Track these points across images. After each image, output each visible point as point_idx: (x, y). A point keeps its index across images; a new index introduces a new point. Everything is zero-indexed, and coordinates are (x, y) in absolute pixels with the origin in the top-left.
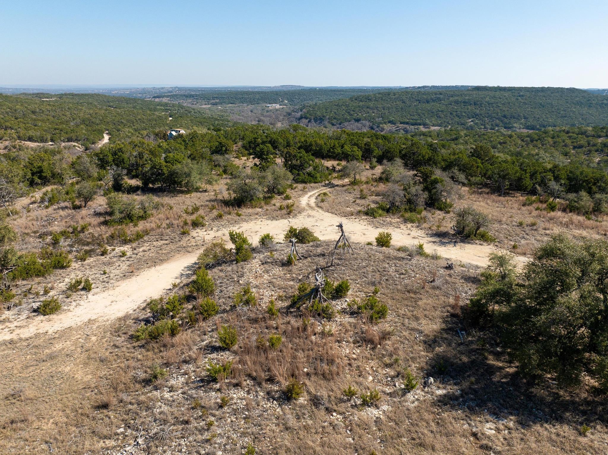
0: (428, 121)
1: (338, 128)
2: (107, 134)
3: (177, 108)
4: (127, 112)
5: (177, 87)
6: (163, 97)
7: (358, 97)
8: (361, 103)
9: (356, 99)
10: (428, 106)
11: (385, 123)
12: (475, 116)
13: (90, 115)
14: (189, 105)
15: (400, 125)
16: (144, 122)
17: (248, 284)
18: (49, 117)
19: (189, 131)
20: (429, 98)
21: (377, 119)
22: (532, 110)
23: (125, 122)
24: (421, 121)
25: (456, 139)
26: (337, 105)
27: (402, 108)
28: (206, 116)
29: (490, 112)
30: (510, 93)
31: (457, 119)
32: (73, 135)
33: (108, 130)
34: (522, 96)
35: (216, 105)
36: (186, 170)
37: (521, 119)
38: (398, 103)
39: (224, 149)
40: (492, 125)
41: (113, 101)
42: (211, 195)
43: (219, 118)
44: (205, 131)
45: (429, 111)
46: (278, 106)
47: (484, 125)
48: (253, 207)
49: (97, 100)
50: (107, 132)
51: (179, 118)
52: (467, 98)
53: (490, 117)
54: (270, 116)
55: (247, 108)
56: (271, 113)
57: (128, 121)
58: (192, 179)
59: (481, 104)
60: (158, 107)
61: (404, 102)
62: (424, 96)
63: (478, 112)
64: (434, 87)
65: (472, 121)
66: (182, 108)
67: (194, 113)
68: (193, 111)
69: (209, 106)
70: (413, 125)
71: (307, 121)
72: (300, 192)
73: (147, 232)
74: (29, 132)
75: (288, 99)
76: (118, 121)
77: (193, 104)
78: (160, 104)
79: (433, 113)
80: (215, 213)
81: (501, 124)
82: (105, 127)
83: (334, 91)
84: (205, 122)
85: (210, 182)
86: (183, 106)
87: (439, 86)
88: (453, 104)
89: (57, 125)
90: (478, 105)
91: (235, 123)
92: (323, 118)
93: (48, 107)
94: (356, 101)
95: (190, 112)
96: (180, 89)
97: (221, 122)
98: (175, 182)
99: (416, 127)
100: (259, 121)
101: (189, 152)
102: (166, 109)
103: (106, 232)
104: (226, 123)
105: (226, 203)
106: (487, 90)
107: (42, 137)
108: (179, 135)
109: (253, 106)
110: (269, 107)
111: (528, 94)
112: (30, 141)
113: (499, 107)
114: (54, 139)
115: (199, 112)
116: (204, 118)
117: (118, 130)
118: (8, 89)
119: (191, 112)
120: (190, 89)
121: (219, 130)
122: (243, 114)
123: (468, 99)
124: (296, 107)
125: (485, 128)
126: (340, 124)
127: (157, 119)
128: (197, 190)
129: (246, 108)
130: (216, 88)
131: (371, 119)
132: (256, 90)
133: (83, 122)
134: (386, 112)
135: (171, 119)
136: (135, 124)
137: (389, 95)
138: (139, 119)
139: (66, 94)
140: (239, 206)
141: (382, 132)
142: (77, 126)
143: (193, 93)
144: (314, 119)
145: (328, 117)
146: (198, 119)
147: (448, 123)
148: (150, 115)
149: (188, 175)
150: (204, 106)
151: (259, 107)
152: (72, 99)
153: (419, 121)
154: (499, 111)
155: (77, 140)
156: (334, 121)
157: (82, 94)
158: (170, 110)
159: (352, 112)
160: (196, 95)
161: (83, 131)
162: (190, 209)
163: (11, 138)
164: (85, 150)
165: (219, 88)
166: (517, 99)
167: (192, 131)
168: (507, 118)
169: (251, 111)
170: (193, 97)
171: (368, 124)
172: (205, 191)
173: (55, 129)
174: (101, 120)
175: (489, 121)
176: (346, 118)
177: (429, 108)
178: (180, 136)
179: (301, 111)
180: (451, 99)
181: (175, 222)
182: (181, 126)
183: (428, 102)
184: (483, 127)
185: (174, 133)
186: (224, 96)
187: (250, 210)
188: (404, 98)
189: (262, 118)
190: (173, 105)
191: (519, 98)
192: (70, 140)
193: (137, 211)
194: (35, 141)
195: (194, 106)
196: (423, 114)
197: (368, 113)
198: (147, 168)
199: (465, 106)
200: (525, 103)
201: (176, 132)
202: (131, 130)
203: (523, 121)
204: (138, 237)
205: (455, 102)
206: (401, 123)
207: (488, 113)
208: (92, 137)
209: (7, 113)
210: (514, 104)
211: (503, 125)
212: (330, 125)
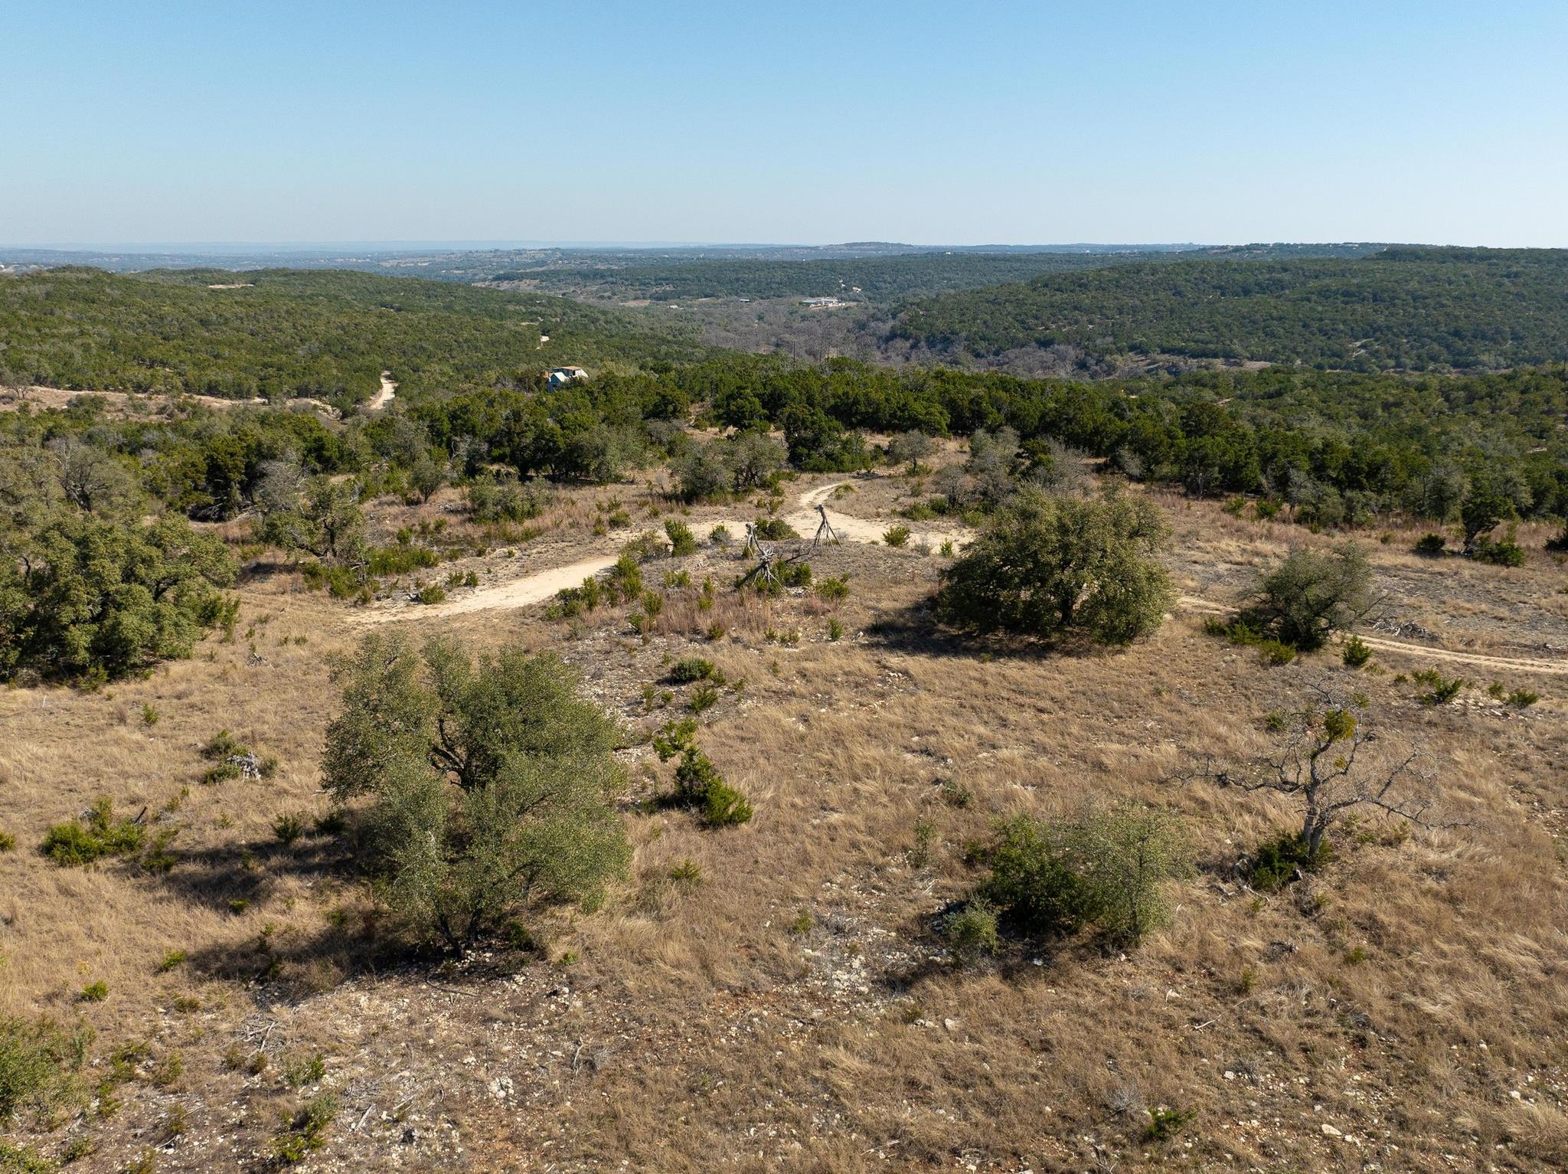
0: (1237, 347)
1: (991, 364)
2: (388, 377)
3: (559, 311)
4: (433, 322)
5: (558, 249)
6: (521, 277)
7: (1053, 278)
8: (1058, 296)
9: (1046, 286)
10: (1243, 305)
11: (1120, 351)
12: (1372, 331)
13: (343, 328)
14: (592, 301)
15: (1158, 357)
16: (477, 349)
17: (685, 574)
18: (244, 335)
19: (595, 372)
20: (1251, 280)
21: (1098, 341)
22: (1539, 315)
23: (431, 348)
24: (1220, 346)
25: (1279, 394)
26: (994, 302)
27: (1172, 311)
28: (637, 331)
29: (1414, 321)
30: (1483, 266)
31: (1320, 341)
32: (311, 381)
33: (387, 369)
34: (1517, 275)
35: (666, 299)
36: (598, 441)
37: (1505, 340)
38: (1162, 295)
39: (670, 408)
40: (1419, 357)
41: (390, 291)
42: (644, 488)
43: (670, 338)
44: (633, 371)
45: (1244, 318)
46: (833, 303)
47: (1397, 358)
48: (711, 503)
49: (349, 288)
50: (387, 373)
51: (568, 338)
52: (1355, 281)
53: (1415, 335)
54: (810, 332)
55: (748, 306)
56: (813, 324)
57: (438, 345)
58: (609, 457)
59: (1393, 299)
60: (511, 307)
61: (1178, 293)
62: (1238, 277)
63: (1381, 320)
64: (1280, 247)
65: (1363, 346)
66: (574, 310)
67: (606, 322)
68: (602, 318)
69: (647, 303)
70: (1193, 356)
71: (908, 344)
72: (805, 486)
73: (539, 532)
74: (208, 372)
75: (862, 284)
76: (414, 346)
77: (602, 297)
78: (514, 298)
79: (1254, 322)
80: (647, 510)
81: (1445, 355)
82: (380, 360)
83: (994, 259)
84: (633, 348)
85: (640, 467)
86: (575, 303)
87: (1295, 245)
88: (1314, 297)
89: (265, 354)
90: (1383, 301)
91: (714, 351)
92: (953, 337)
93: (237, 309)
94: (1046, 290)
95: (595, 321)
96: (567, 254)
97: (676, 347)
98: (577, 467)
99: (1204, 362)
100: (778, 345)
101: (601, 413)
102: (531, 313)
103: (476, 531)
104: (690, 350)
105: (667, 498)
106: (1418, 258)
107: (239, 385)
108: (574, 380)
109: (765, 303)
110: (808, 305)
111: (1534, 270)
112: (212, 395)
113: (1443, 306)
114: (267, 390)
115: (619, 320)
116: (633, 337)
117: (416, 370)
118: (109, 256)
119: (598, 320)
120: (597, 256)
121: (667, 370)
122: (735, 324)
123: (1358, 286)
124: (880, 306)
125: (1398, 365)
126: (997, 354)
127: (511, 340)
128: (617, 480)
129: (746, 310)
130: (665, 251)
131: (1080, 340)
132: (777, 257)
133: (327, 346)
134: (1128, 320)
135: (545, 339)
136: (454, 353)
137: (1139, 271)
138: (466, 341)
139: (266, 273)
140: (689, 502)
141: (1110, 374)
142: (315, 358)
143: (601, 266)
144: (927, 339)
145: (964, 334)
146: (617, 339)
147: (1294, 351)
148: (492, 330)
149: (602, 452)
150: (632, 304)
151: (782, 306)
152: (284, 284)
153: (1211, 346)
154: (1442, 319)
155: (319, 394)
156: (982, 346)
157: (311, 273)
158: (542, 316)
159: (1031, 322)
160: (612, 273)
161: (331, 370)
162: (605, 505)
163: (170, 389)
164: (343, 418)
165: (673, 250)
166: (1500, 285)
167: (604, 371)
168: (1462, 339)
169: (760, 318)
170: (603, 277)
171: (1072, 352)
172: (632, 482)
173: (265, 366)
174: (369, 343)
175: (1412, 348)
176: (1014, 339)
177: (1245, 310)
178: (576, 383)
179: (894, 317)
180: (1311, 284)
181: (583, 521)
182: (573, 360)
183: (1247, 292)
184: (1392, 363)
185: (561, 376)
186: (685, 275)
187: (707, 509)
188: (1180, 281)
189: (787, 337)
190: (549, 302)
191: (1506, 280)
192: (303, 392)
193: (520, 504)
194: (223, 395)
195: (604, 304)
196: (1227, 326)
197: (1077, 322)
198: (528, 439)
199: (1347, 303)
200: (1520, 296)
201: (567, 373)
202: (447, 369)
203: (1509, 345)
204: (528, 536)
205: (1320, 293)
206: (1163, 352)
207: (1410, 325)
208: (353, 386)
209: (142, 325)
210: (1488, 300)
211: (1450, 358)
212: (970, 357)
